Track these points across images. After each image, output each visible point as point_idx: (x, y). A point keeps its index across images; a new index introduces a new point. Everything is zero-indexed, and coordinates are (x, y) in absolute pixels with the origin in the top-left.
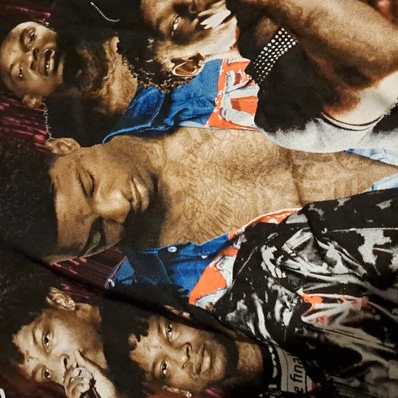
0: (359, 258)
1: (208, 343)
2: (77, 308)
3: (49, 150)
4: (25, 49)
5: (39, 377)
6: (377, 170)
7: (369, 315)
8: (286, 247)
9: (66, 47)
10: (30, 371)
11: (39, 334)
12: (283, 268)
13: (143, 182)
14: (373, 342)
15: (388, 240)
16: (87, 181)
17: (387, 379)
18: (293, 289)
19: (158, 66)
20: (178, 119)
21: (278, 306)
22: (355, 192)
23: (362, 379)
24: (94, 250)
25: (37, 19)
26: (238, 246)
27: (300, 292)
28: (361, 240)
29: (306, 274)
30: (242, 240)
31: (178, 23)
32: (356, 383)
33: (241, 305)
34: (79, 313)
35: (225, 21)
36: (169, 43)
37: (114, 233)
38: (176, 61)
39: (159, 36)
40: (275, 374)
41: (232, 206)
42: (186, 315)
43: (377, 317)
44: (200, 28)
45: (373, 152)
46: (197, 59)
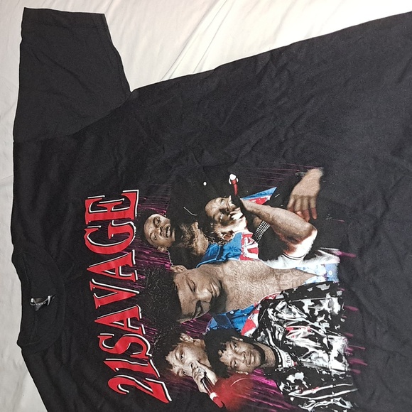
0: (303, 311)
1: (252, 351)
2: (194, 341)
3: (172, 271)
4: (156, 227)
5: (180, 374)
6: (306, 275)
7: (310, 333)
8: (276, 309)
9: (175, 225)
10: (176, 373)
11: (178, 355)
12: (277, 317)
13: (216, 284)
14: (313, 344)
15: (313, 303)
16: (192, 285)
17: (318, 357)
18: (281, 325)
19: (216, 235)
20: (227, 257)
21: (277, 333)
22: (300, 285)
23: (310, 358)
24: (199, 315)
25: (161, 213)
26: (258, 309)
27: (285, 326)
28: (303, 304)
29: (286, 319)
30: (260, 306)
31: (222, 216)
32: (309, 360)
33: (262, 334)
34: (195, 344)
35: (241, 217)
36: (219, 225)
37: (206, 307)
38: (223, 233)
39: (215, 222)
40: (280, 361)
41: (254, 293)
42: (241, 340)
43: (314, 334)
44: (231, 219)
45: (304, 268)
46: (231, 232)
